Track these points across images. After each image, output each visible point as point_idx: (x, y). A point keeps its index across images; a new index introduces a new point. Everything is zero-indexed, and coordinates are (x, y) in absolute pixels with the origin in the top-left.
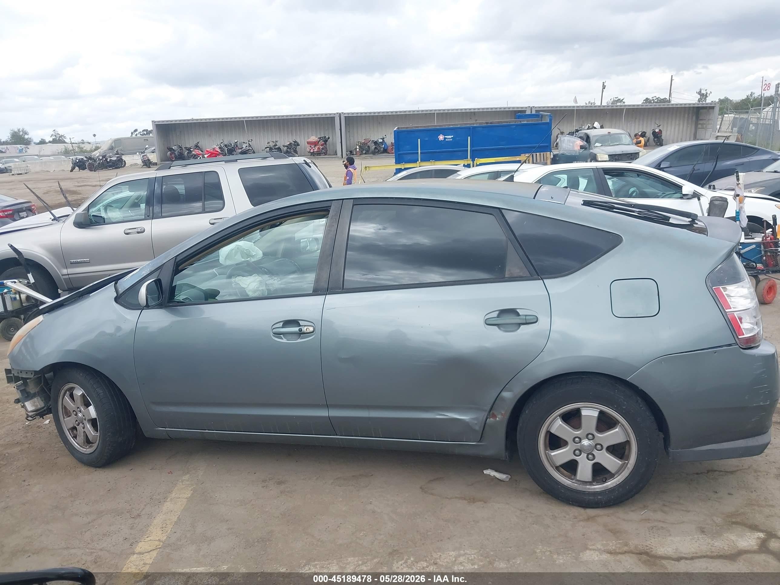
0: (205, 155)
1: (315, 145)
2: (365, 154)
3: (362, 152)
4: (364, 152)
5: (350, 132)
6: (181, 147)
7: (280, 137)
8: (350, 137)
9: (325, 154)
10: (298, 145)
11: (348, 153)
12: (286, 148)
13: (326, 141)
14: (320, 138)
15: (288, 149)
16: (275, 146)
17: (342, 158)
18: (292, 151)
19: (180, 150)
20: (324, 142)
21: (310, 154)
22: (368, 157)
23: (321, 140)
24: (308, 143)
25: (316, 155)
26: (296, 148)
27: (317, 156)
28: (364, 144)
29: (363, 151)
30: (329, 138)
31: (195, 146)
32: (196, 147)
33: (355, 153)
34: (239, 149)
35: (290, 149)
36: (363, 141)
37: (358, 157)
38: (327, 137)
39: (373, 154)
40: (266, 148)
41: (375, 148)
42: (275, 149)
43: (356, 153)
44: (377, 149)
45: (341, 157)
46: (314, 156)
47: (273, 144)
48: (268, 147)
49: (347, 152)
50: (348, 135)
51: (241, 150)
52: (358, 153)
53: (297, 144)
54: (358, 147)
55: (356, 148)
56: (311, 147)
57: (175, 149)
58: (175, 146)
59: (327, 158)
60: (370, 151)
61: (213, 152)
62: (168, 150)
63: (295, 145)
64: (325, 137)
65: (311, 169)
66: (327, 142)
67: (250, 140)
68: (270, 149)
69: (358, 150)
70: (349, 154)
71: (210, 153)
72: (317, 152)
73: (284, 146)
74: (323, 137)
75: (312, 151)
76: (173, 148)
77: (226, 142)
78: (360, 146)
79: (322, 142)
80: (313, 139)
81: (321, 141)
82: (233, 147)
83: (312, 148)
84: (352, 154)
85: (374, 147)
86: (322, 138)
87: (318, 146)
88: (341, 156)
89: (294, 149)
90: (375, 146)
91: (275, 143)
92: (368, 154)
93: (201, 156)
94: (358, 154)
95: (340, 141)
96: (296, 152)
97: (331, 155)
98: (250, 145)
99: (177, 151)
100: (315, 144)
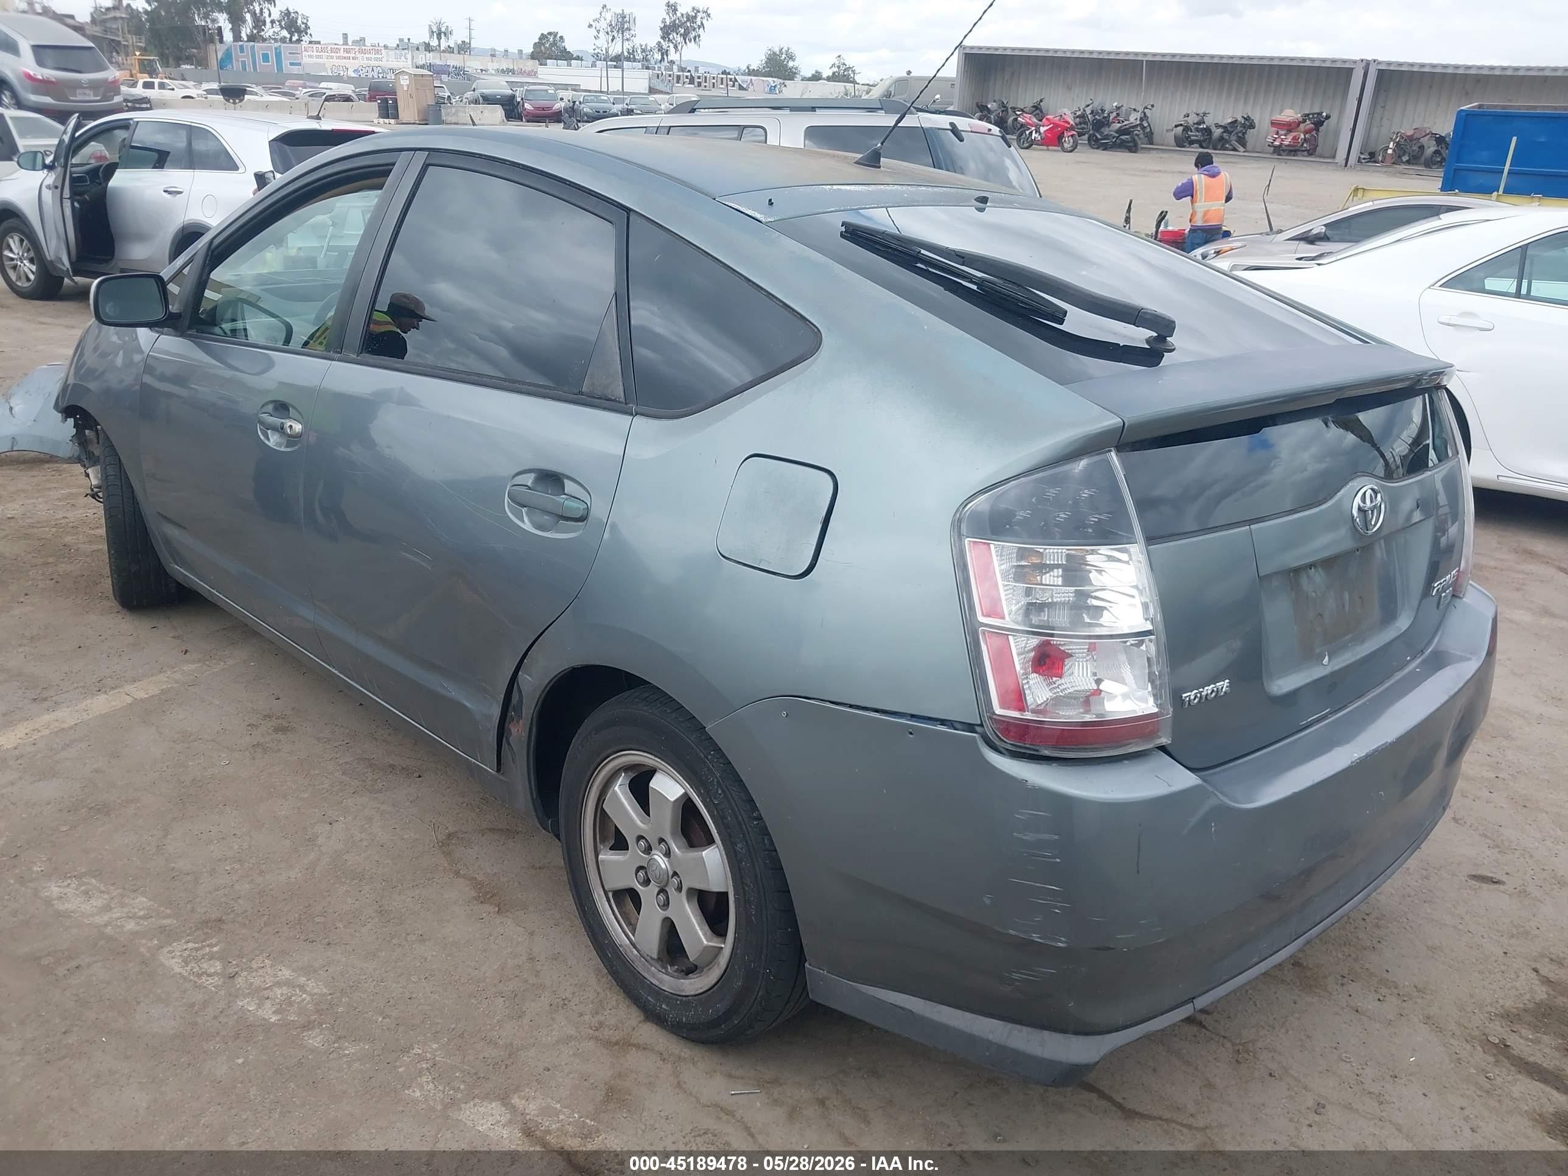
0: (1041, 128)
1: (1290, 131)
2: (1408, 162)
3: (1400, 157)
4: (1405, 158)
5: (1387, 107)
6: (1005, 107)
7: (1216, 105)
8: (1382, 118)
9: (1311, 152)
10: (1252, 126)
11: (1362, 157)
12: (1220, 130)
13: (1319, 124)
14: (1308, 115)
15: (1225, 134)
16: (1199, 123)
17: (1346, 166)
18: (1233, 138)
19: (1003, 111)
20: (1313, 125)
21: (1272, 149)
22: (1411, 172)
23: (1309, 119)
24: (1274, 124)
25: (1286, 153)
26: (1244, 134)
27: (1287, 155)
28: (1411, 141)
29: (1404, 155)
30: (1328, 117)
31: (1033, 107)
32: (1034, 109)
33: (1380, 159)
34: (1119, 123)
35: (1230, 133)
36: (1410, 133)
37: (1385, 169)
38: (1324, 114)
39: (1426, 167)
40: (1176, 126)
41: (1436, 152)
42: (1197, 130)
43: (1384, 157)
44: (1440, 154)
45: (1344, 165)
46: (1281, 155)
47: (1197, 119)
48: (1181, 125)
49: (1362, 153)
50: (1377, 116)
51: (1119, 125)
52: (1388, 159)
53: (1249, 123)
54: (1391, 145)
55: (1388, 148)
56: (1277, 133)
57: (992, 109)
58: (995, 101)
59: (1309, 163)
60: (1422, 160)
61: (1059, 122)
62: (977, 109)
63: (1244, 126)
64: (1320, 114)
65: (1010, 151)
66: (1322, 125)
67: (1150, 107)
68: (1183, 130)
69: (1390, 151)
70: (1364, 159)
71: (1053, 123)
72: (1289, 146)
73: (1218, 126)
74: (1313, 114)
75: (1277, 143)
76: (989, 106)
77: (1096, 105)
78: (1398, 144)
79: (1309, 125)
80: (1290, 114)
81: (1308, 122)
82: (1104, 118)
83: (1279, 137)
84: (1373, 159)
85: (1433, 149)
86: (1311, 116)
87: (1293, 134)
88: (1344, 162)
89: (1240, 135)
90: (1436, 148)
91: (1200, 118)
92: (1413, 164)
93: (1033, 128)
94: (1389, 161)
95: (1352, 127)
96: (1242, 141)
97: (1324, 157)
98: (1144, 117)
99: (994, 114)
100: (1290, 127)
